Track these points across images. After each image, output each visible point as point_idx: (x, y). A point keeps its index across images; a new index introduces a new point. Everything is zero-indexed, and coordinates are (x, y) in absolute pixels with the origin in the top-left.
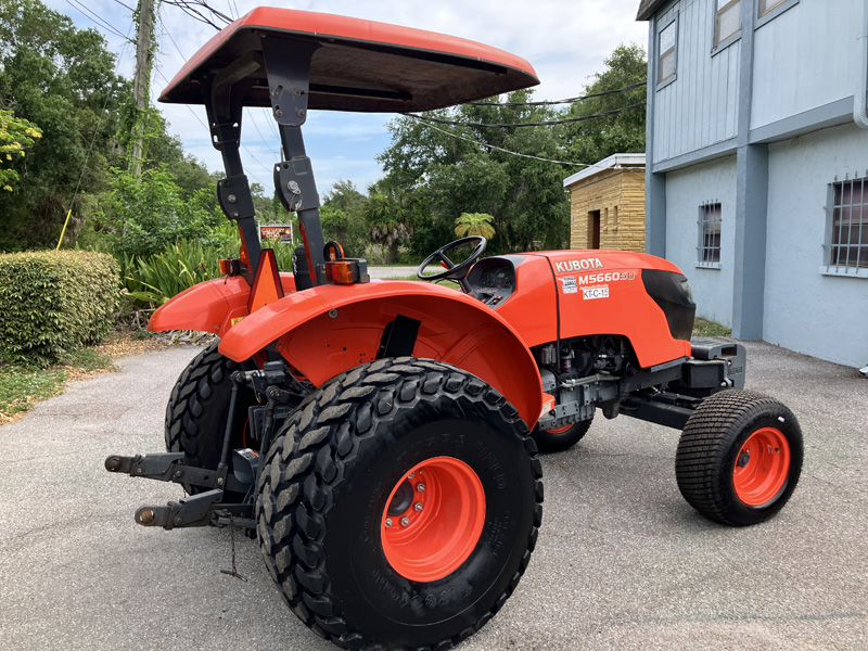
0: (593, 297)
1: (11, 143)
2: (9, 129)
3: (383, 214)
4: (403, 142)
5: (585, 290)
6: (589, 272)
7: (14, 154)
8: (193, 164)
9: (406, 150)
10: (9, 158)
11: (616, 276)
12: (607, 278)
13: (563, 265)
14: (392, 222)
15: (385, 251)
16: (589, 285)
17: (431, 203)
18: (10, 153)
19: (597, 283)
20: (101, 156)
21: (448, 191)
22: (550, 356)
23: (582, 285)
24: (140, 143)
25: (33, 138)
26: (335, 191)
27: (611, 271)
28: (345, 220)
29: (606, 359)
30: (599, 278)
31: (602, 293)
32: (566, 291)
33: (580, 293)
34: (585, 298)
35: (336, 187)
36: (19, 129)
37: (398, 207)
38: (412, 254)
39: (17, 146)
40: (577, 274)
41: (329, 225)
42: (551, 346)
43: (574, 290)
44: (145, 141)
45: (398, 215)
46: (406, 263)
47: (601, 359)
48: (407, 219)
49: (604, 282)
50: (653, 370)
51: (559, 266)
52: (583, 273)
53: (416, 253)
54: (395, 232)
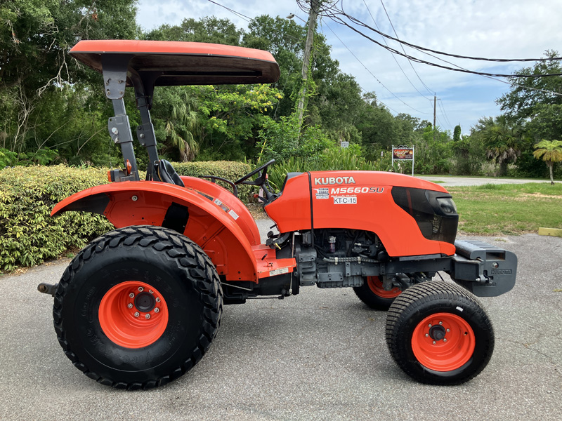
0: (342, 203)
1: (267, 102)
2: (267, 94)
3: (497, 140)
4: (519, 89)
5: (335, 198)
6: (340, 186)
7: (269, 108)
8: (382, 109)
9: (521, 94)
10: (266, 110)
11: (365, 190)
12: (357, 190)
13: (321, 181)
14: (504, 146)
15: (498, 167)
16: (340, 194)
17: (536, 133)
18: (266, 107)
19: (346, 194)
20: (316, 107)
21: (550, 123)
22: (307, 239)
23: (334, 194)
24: (303, 100)
25: (278, 99)
26: (479, 124)
27: (362, 186)
28: (468, 145)
29: (363, 247)
30: (350, 190)
31: (350, 200)
32: (319, 197)
33: (331, 200)
34: (336, 203)
35: (481, 122)
36: (273, 94)
37: (509, 136)
38: (519, 170)
39: (269, 103)
40: (330, 186)
41: (456, 148)
42: (309, 232)
43: (327, 197)
44: (306, 98)
45: (509, 142)
46: (512, 177)
47: (357, 246)
48: (516, 145)
49: (353, 194)
50: (401, 259)
51: (317, 181)
52: (336, 186)
53: (522, 170)
54: (505, 153)
